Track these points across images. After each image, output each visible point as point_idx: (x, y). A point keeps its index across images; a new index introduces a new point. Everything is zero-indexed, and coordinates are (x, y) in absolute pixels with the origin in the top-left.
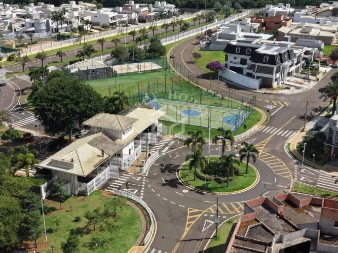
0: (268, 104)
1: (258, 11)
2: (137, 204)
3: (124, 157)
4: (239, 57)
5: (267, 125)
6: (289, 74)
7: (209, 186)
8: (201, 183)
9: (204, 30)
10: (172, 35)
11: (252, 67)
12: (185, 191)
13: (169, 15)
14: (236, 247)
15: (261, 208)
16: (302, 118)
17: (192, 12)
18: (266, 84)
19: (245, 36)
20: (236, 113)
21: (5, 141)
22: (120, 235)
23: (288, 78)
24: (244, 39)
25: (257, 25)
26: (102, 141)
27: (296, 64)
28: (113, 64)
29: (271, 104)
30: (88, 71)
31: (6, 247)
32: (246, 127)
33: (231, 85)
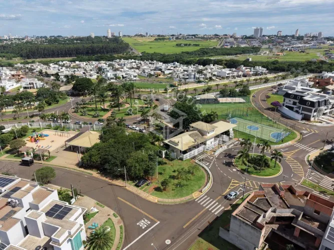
0: (304, 130)
1: (317, 75)
2: (206, 171)
3: (207, 145)
4: (292, 101)
5: (298, 142)
6: (324, 114)
7: (249, 170)
8: (244, 167)
9: (278, 84)
10: (259, 84)
11: (299, 107)
12: (234, 170)
13: (262, 74)
14: (246, 208)
15: (271, 189)
16: (324, 142)
17: (275, 73)
18: (307, 118)
19: (302, 89)
20: (279, 132)
21: (157, 128)
22: (192, 184)
23: (323, 116)
24: (301, 90)
25: (312, 83)
26: (196, 135)
27: (331, 109)
28: (220, 97)
29: (306, 130)
30: (205, 99)
31: (138, 176)
32: (283, 141)
33: (284, 116)
